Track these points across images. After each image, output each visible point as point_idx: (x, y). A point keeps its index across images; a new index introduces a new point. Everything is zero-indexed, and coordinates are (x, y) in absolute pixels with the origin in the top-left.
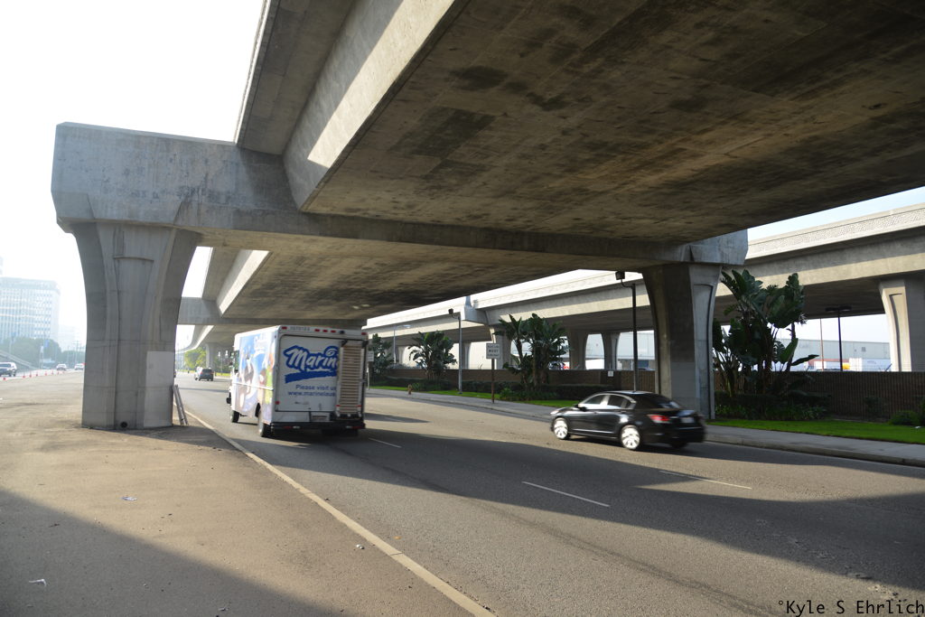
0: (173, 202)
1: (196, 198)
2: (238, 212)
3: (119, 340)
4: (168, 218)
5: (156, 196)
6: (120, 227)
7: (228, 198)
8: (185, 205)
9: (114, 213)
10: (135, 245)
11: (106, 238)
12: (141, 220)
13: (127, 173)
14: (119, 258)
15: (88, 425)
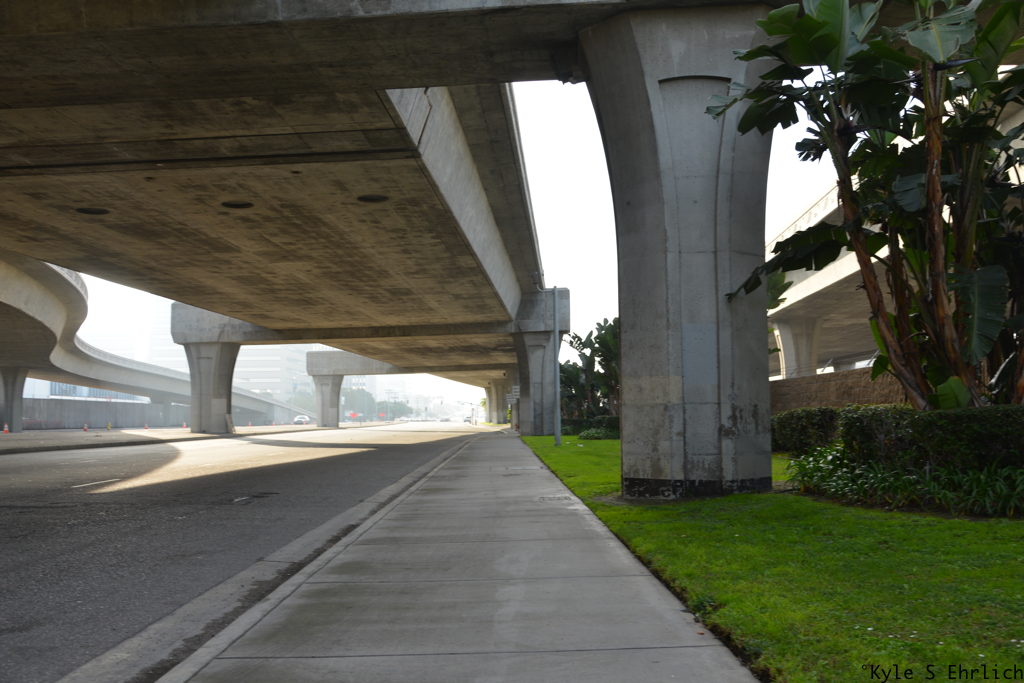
0: (217, 331)
1: (226, 329)
2: (245, 333)
3: (201, 394)
4: (215, 339)
5: (210, 330)
6: (198, 345)
7: (240, 327)
8: (222, 333)
9: (194, 340)
10: (205, 352)
11: (192, 349)
12: (205, 341)
13: (198, 321)
14: (199, 358)
15: (193, 432)
